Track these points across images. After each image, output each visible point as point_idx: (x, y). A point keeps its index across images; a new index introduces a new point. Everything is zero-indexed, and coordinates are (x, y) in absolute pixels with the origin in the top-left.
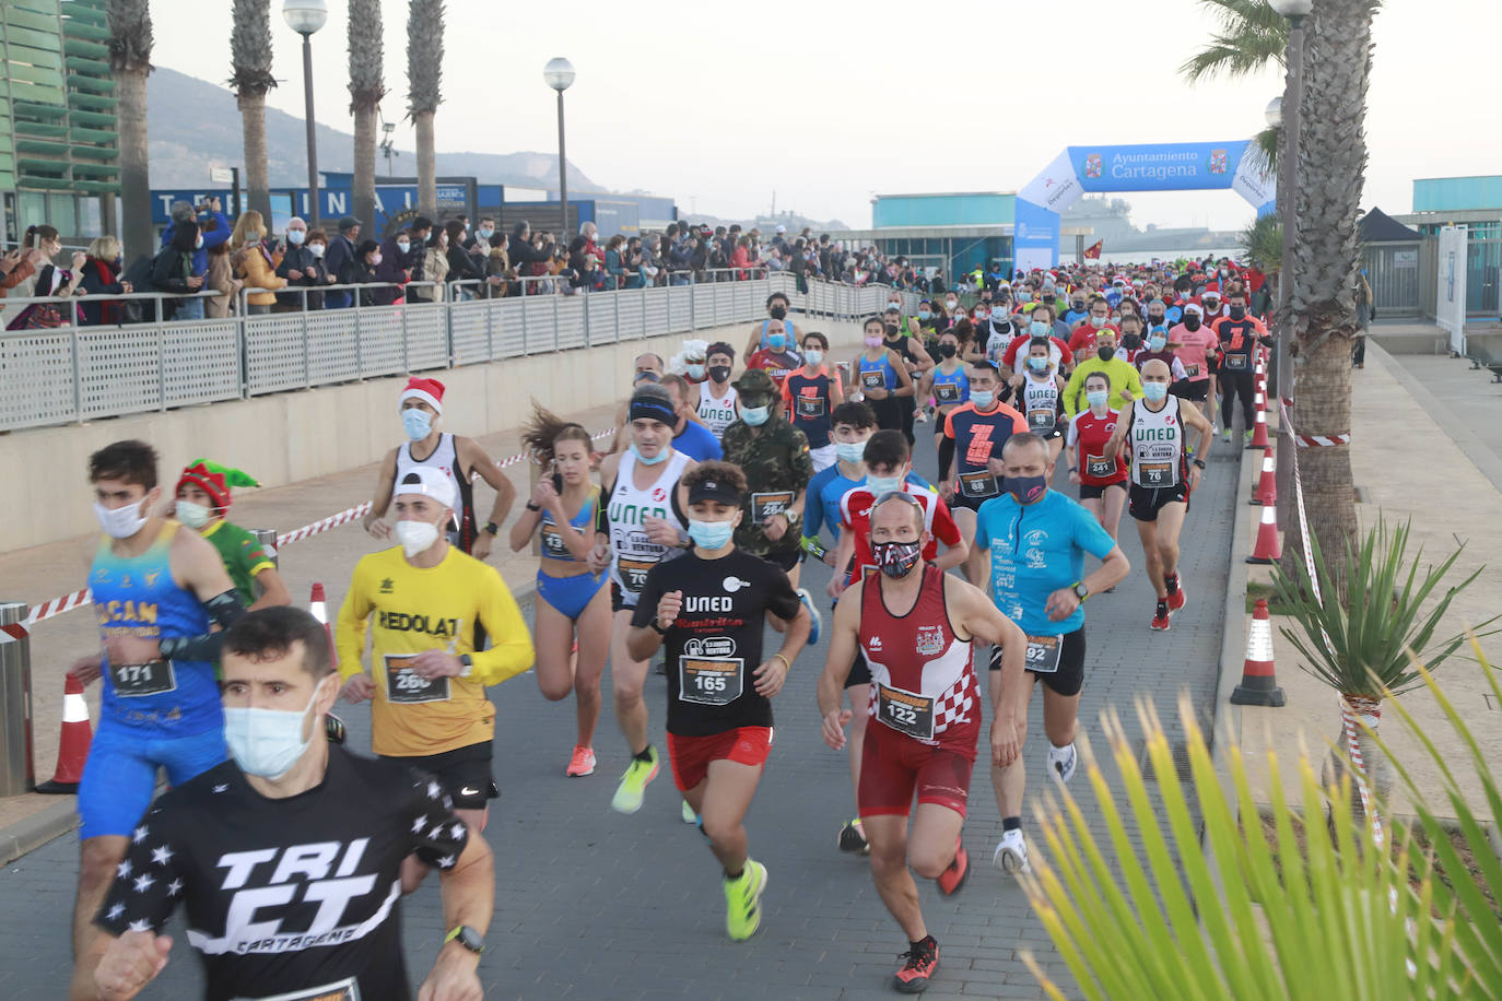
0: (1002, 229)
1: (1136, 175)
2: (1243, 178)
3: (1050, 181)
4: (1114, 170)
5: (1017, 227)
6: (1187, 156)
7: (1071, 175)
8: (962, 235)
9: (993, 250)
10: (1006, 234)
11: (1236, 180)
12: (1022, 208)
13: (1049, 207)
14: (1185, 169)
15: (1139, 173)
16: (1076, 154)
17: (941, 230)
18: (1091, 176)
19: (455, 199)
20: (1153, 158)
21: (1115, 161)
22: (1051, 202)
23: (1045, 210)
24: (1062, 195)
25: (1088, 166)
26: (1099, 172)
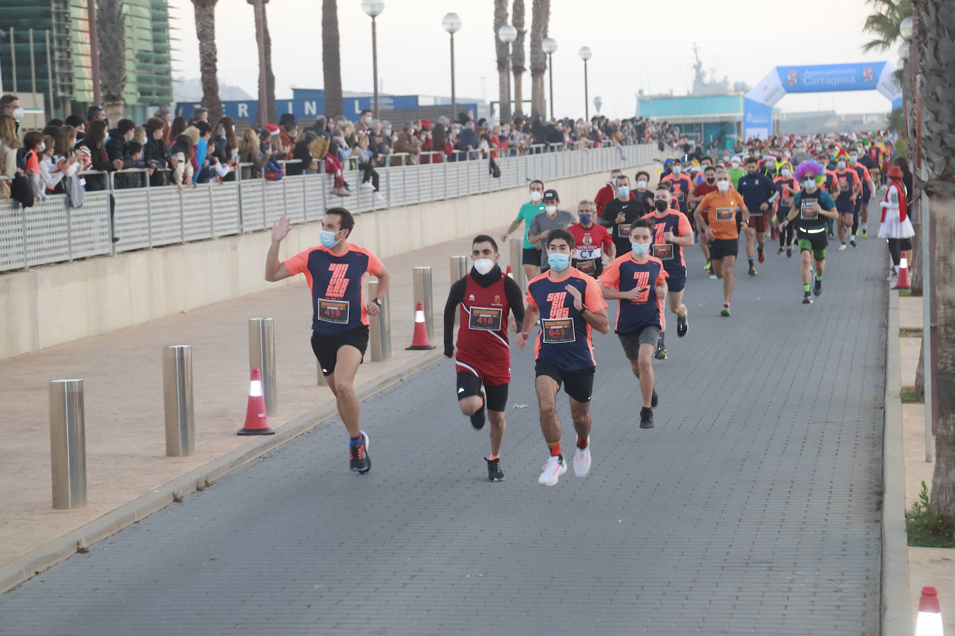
0: (735, 117)
1: (818, 83)
2: (883, 84)
3: (766, 88)
4: (805, 81)
5: (745, 117)
6: (849, 71)
7: (777, 82)
8: (711, 121)
9: (721, 132)
10: (738, 120)
11: (879, 85)
12: (749, 104)
13: (766, 103)
14: (848, 79)
15: (820, 82)
16: (782, 71)
17: (697, 118)
18: (791, 84)
19: (389, 104)
20: (828, 73)
21: (805, 74)
22: (767, 100)
23: (763, 105)
24: (773, 96)
25: (789, 77)
26: (796, 82)
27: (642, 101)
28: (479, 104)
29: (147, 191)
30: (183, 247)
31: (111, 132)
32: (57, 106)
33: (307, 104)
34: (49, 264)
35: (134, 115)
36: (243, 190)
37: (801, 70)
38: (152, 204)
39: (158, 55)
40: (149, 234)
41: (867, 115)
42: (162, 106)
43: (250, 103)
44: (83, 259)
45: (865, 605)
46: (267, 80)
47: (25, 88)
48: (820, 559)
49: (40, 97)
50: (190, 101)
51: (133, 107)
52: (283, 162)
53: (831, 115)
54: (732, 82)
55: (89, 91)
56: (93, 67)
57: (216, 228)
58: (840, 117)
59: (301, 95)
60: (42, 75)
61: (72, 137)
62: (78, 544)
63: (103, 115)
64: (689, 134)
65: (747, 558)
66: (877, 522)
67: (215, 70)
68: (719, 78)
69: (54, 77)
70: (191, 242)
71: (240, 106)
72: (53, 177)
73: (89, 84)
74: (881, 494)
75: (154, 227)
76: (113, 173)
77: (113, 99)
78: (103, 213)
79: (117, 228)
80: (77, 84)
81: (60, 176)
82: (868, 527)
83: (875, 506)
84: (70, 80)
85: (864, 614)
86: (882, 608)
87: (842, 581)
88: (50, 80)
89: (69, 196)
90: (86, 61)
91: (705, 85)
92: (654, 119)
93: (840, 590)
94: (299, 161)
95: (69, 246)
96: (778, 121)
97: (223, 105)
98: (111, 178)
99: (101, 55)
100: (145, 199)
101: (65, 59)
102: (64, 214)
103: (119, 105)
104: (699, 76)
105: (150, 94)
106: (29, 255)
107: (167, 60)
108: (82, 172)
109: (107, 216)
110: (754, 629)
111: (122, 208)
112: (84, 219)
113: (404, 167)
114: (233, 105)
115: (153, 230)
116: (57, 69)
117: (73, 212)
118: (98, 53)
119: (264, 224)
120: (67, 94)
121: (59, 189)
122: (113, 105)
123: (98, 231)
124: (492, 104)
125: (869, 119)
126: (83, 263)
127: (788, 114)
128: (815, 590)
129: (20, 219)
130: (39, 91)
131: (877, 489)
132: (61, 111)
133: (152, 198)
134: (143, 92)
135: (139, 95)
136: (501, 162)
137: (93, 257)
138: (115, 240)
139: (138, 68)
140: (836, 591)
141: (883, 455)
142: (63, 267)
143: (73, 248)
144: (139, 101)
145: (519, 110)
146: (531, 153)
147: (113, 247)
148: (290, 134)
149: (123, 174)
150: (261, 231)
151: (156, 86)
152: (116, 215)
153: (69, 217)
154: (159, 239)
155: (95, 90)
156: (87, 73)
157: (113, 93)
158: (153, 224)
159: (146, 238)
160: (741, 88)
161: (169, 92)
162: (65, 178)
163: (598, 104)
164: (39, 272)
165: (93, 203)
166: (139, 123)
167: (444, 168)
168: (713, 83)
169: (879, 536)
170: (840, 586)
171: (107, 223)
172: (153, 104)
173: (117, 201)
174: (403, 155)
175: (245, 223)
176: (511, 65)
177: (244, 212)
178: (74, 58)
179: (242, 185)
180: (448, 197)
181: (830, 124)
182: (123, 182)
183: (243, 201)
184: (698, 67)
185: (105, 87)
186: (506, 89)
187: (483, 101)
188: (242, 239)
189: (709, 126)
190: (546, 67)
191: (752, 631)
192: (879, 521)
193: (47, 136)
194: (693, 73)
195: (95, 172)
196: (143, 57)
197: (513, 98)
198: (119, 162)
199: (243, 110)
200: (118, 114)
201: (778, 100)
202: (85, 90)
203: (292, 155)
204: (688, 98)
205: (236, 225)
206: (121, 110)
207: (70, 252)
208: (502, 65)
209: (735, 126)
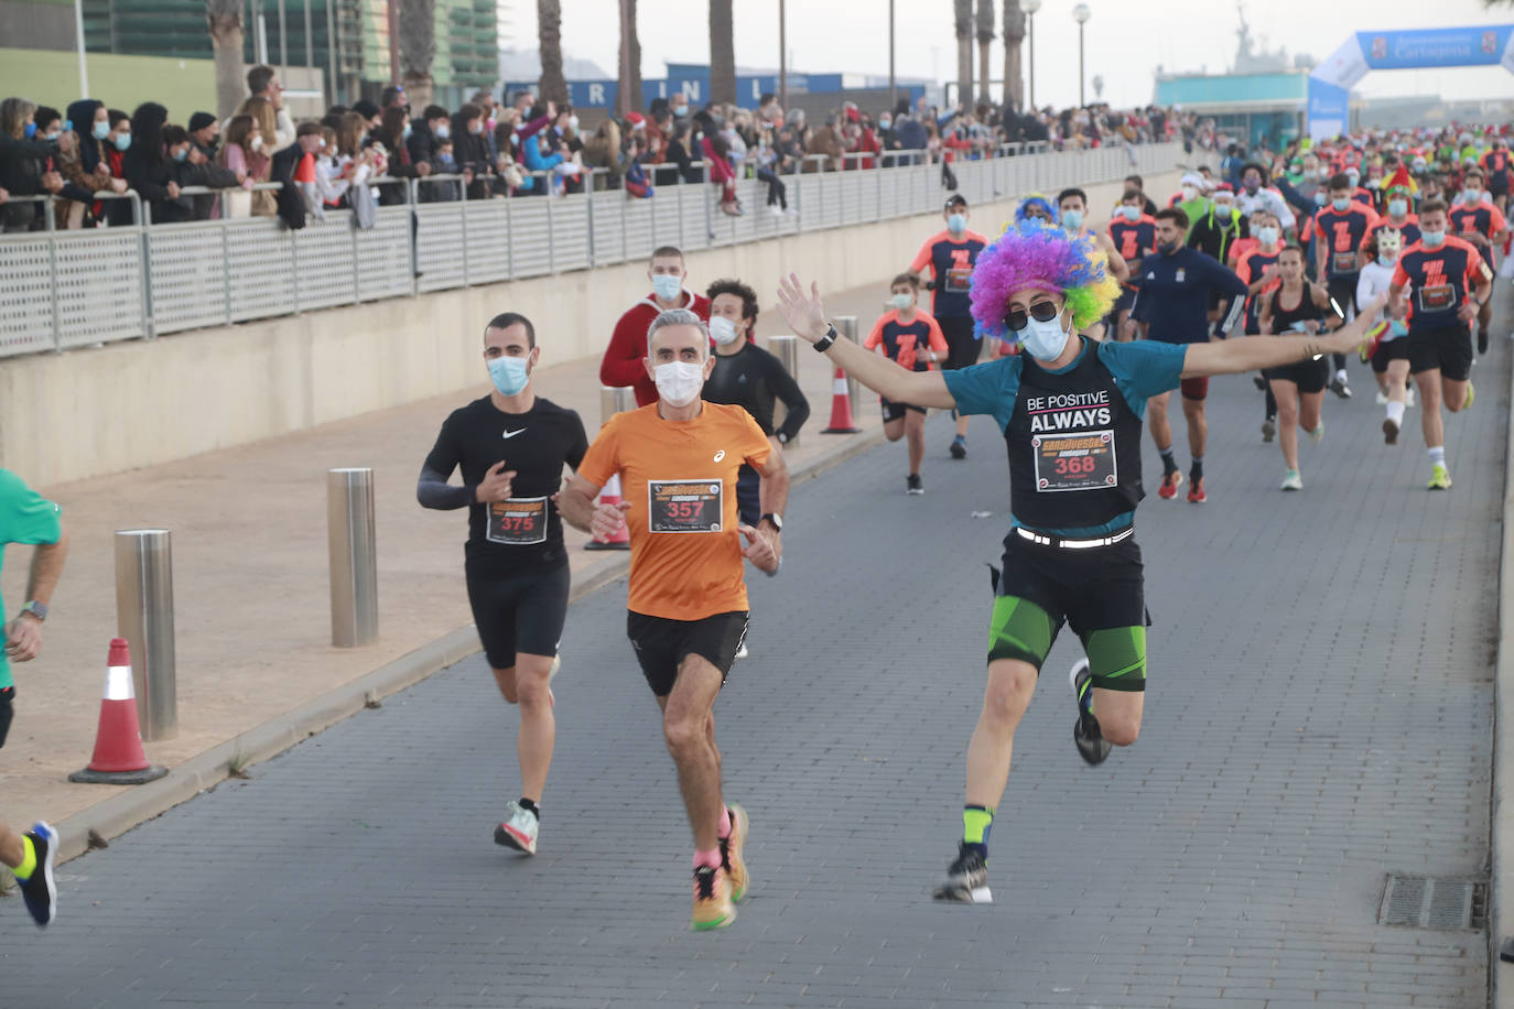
0: (1294, 103)
1: (1416, 55)
2: (1510, 57)
3: (1340, 63)
4: (1397, 52)
5: (1309, 104)
6: (1461, 38)
7: (1357, 54)
8: (1259, 110)
9: (1276, 127)
10: (1298, 109)
11: (1505, 58)
12: (1316, 87)
13: (1342, 85)
14: (1460, 49)
15: (1419, 54)
16: (1365, 38)
17: (1241, 107)
18: (1377, 57)
20: (1432, 40)
21: (1398, 43)
22: (1341, 79)
23: (1336, 87)
24: (1352, 74)
25: (1375, 48)
26: (1384, 53)
27: (1163, 82)
28: (928, 86)
29: (463, 207)
30: (512, 286)
31: (415, 124)
32: (340, 86)
33: (686, 86)
34: (327, 309)
35: (445, 97)
36: (595, 206)
37: (1392, 36)
38: (469, 226)
39: (479, 15)
40: (465, 268)
41: (1487, 102)
42: (485, 88)
43: (607, 84)
44: (375, 301)
45: (1469, 797)
46: (631, 50)
47: (297, 61)
48: (1406, 733)
49: (318, 74)
50: (522, 79)
51: (445, 89)
52: (652, 168)
53: (1434, 102)
54: (1292, 54)
55: (384, 65)
56: (391, 32)
57: (557, 260)
58: (1447, 104)
59: (678, 73)
60: (321, 44)
61: (359, 129)
62: (367, 696)
63: (404, 98)
64: (1229, 129)
65: (1301, 730)
66: (1489, 680)
67: (558, 36)
68: (1273, 49)
69: (337, 44)
70: (523, 279)
71: (592, 87)
72: (334, 186)
73: (385, 55)
74: (1494, 641)
75: (471, 257)
76: (416, 181)
77: (417, 76)
78: (402, 237)
79: (421, 259)
80: (368, 55)
81: (344, 186)
82: (1476, 688)
83: (1486, 658)
84: (359, 50)
85: (1468, 809)
86: (1493, 803)
87: (1437, 764)
88: (332, 51)
89: (356, 212)
90: (381, 23)
91: (1252, 60)
92: (1178, 107)
93: (1434, 776)
94: (673, 166)
95: (356, 282)
96: (1357, 112)
97: (569, 87)
98: (413, 188)
99: (402, 15)
100: (459, 218)
101: (353, 19)
102: (349, 237)
103: (425, 85)
104: (1245, 45)
105: (468, 70)
106: (301, 295)
107: (493, 22)
108: (374, 180)
109: (407, 241)
110: (1310, 828)
111: (428, 230)
112: (375, 245)
113: (821, 175)
114: (582, 87)
115: (470, 262)
116: (342, 35)
117: (361, 235)
118: (398, 11)
119: (624, 254)
120: (354, 70)
121: (343, 203)
122: (420, 86)
123: (394, 262)
124: (947, 86)
125: (1490, 108)
126: (374, 307)
127: (1372, 101)
128: (1397, 776)
129: (288, 244)
130: (316, 64)
131: (1489, 635)
132: (345, 93)
133: (468, 217)
134: (459, 68)
135: (452, 72)
136: (960, 168)
137: (387, 299)
138: (417, 275)
139: (453, 33)
140: (1427, 778)
141: (1499, 587)
142: (347, 313)
143: (361, 286)
144: (454, 79)
145: (985, 95)
146: (1002, 155)
147: (416, 286)
148: (661, 127)
149: (429, 183)
150: (619, 264)
151: (476, 59)
152: (420, 239)
153: (355, 242)
154: (479, 274)
155: (393, 65)
156: (382, 40)
157: (418, 69)
158: (471, 253)
159: (461, 273)
160: (1305, 62)
161: (494, 68)
162: (350, 189)
163: (1098, 86)
164: (316, 319)
165: (387, 224)
166: (453, 109)
167: (878, 176)
168: (1264, 57)
169: (1492, 701)
170: (1435, 770)
171: (407, 251)
172: (472, 84)
173: (421, 221)
174: (821, 158)
175: (597, 253)
176: (975, 29)
177: (596, 238)
178: (365, 19)
179: (594, 199)
180: (883, 217)
181: (1432, 115)
182: (429, 194)
183: (595, 222)
184: (1243, 32)
185: (406, 60)
186: (967, 63)
187: (934, 82)
188: (593, 276)
189: (1256, 118)
190: (1024, 33)
191: (1308, 832)
192: (1492, 680)
193: (328, 128)
194: (1235, 42)
195: (391, 179)
196: (459, 18)
197: (977, 76)
198: (424, 166)
199: (596, 94)
200: (423, 98)
201: (1357, 79)
202: (380, 66)
203: (663, 157)
204: (1228, 77)
205: (585, 256)
206: (427, 92)
207: (356, 292)
208: (962, 30)
209: (1295, 120)
